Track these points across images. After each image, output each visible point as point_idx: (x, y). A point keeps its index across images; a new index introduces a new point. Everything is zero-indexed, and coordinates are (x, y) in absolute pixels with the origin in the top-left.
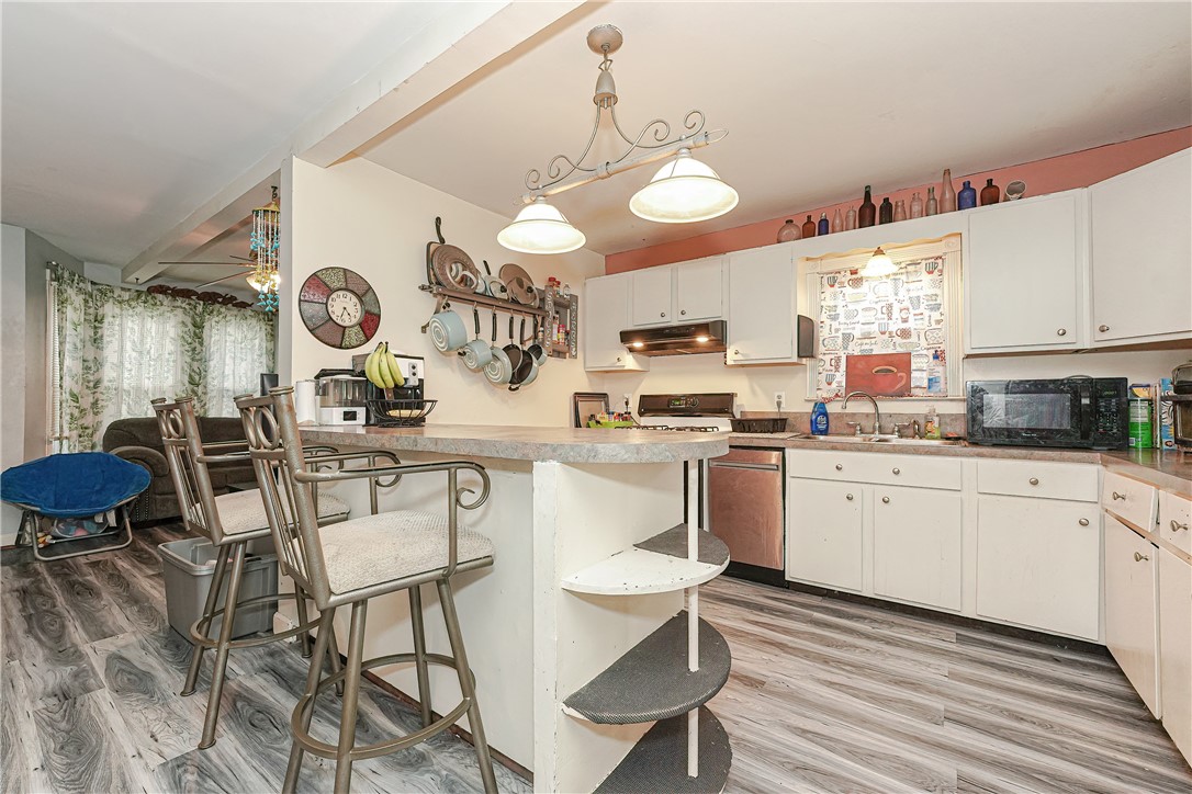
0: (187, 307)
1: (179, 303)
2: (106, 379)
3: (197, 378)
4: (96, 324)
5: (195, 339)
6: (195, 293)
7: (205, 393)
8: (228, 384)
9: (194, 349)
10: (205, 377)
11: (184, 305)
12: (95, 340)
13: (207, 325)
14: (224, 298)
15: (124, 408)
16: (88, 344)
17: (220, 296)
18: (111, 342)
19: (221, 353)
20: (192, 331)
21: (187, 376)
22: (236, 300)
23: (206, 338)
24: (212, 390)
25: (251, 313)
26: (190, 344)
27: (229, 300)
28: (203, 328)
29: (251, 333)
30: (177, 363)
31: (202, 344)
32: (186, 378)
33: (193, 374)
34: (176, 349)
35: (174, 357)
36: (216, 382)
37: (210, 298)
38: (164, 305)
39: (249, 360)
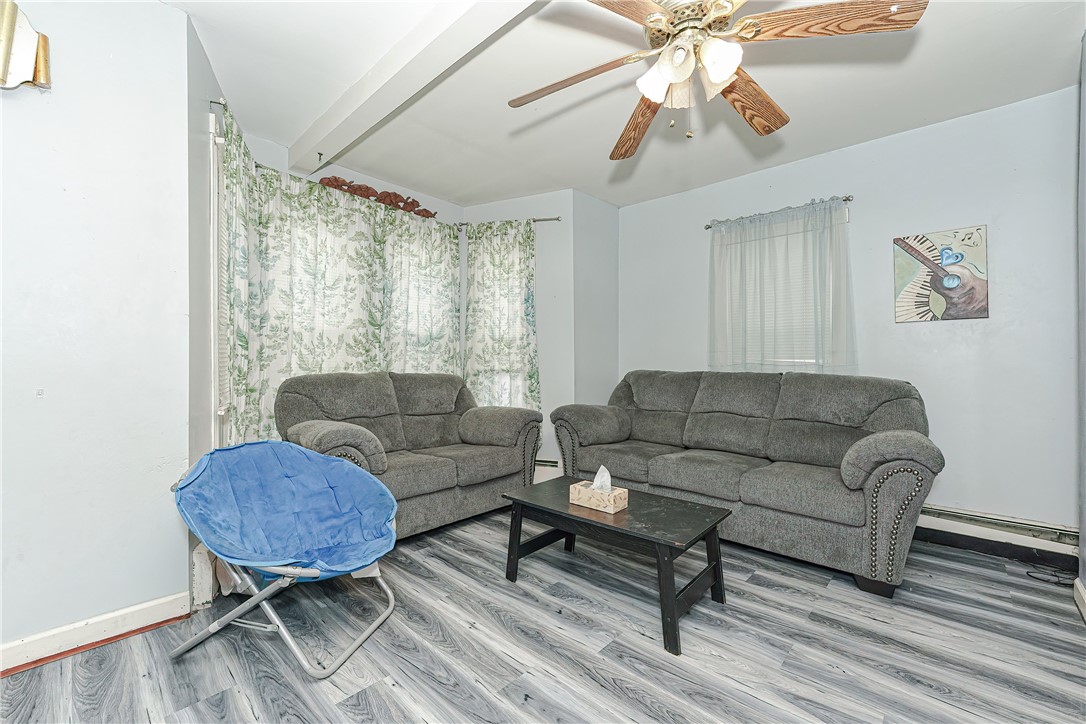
0: (366, 210)
1: (357, 205)
2: (273, 314)
3: (378, 315)
4: (260, 228)
5: (374, 257)
6: (374, 193)
7: (388, 339)
8: (412, 327)
9: (374, 274)
10: (389, 313)
11: (363, 208)
12: (261, 252)
13: (390, 239)
14: (406, 203)
15: (295, 359)
16: (253, 257)
17: (402, 200)
18: (278, 257)
19: (405, 281)
20: (372, 246)
21: (366, 313)
22: (419, 206)
23: (388, 258)
24: (395, 335)
25: (435, 225)
26: (370, 265)
27: (411, 206)
28: (384, 243)
29: (436, 254)
30: (355, 292)
31: (383, 266)
32: (364, 316)
33: (374, 310)
34: (355, 273)
35: (352, 284)
36: (399, 323)
37: (391, 200)
38: (341, 204)
39: (434, 293)
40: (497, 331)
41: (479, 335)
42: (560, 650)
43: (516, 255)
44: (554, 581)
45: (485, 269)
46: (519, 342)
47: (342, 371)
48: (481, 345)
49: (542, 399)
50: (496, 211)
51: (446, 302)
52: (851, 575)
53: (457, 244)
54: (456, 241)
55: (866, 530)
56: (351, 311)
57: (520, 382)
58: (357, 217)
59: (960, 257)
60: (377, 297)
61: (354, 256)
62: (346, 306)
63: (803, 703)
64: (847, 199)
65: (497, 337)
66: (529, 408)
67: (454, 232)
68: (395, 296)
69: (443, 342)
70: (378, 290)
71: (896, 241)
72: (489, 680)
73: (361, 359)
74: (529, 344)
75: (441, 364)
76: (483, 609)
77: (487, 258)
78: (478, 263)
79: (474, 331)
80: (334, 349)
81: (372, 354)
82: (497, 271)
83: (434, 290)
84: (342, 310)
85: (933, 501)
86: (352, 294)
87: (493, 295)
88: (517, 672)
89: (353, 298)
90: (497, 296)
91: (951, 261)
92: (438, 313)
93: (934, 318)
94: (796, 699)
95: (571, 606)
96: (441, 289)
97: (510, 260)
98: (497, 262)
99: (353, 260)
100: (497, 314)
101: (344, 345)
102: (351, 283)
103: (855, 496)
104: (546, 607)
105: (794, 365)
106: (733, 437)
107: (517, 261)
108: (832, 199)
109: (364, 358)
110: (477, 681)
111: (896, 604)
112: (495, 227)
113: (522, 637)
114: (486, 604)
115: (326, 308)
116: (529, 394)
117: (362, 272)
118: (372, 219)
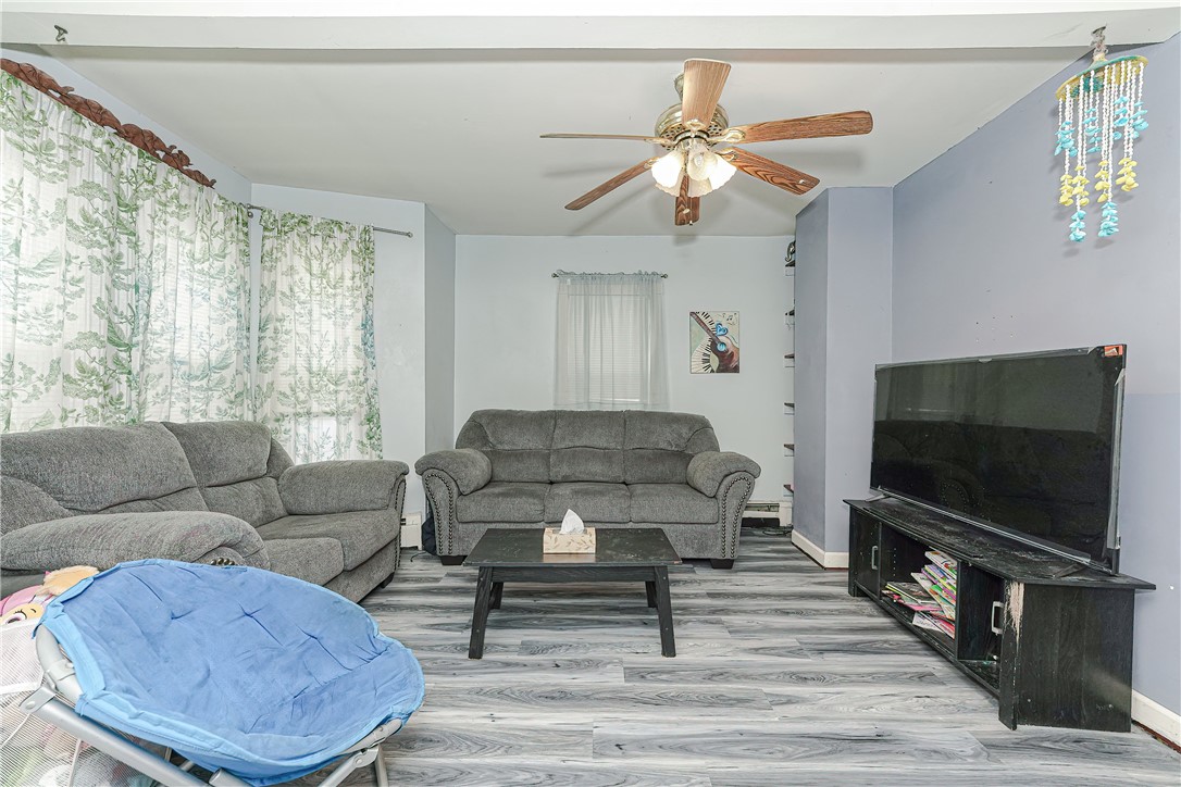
0: (105, 148)
1: (85, 134)
3: (125, 328)
5: (119, 231)
6: (114, 123)
7: (144, 368)
8: (181, 350)
9: (118, 260)
10: (145, 326)
11: (98, 142)
13: (147, 206)
14: (168, 153)
17: (162, 147)
19: (170, 278)
20: (115, 212)
21: (104, 322)
22: (188, 164)
23: (144, 237)
24: (157, 361)
25: (215, 199)
26: (112, 244)
27: (178, 161)
28: (136, 209)
29: (217, 243)
30: (82, 285)
31: (135, 246)
32: (100, 327)
33: (116, 319)
34: (82, 252)
35: (74, 272)
36: (162, 343)
37: (147, 143)
38: (51, 123)
39: (214, 301)
40: (315, 362)
41: (284, 364)
42: (597, 696)
43: (348, 267)
44: (519, 642)
45: (297, 277)
46: (351, 378)
47: (57, 426)
48: (291, 379)
49: (384, 447)
50: (316, 203)
51: (231, 316)
52: (708, 560)
53: (246, 234)
54: (245, 229)
55: (720, 525)
56: (73, 317)
57: (354, 429)
58: (83, 154)
59: (726, 331)
60: (123, 299)
61: (79, 222)
62: (63, 307)
63: (761, 651)
64: (664, 276)
65: (315, 369)
66: (367, 458)
67: (244, 214)
68: (156, 298)
69: (228, 373)
70: (127, 287)
71: (692, 314)
72: (573, 753)
73: (94, 402)
74: (367, 379)
75: (224, 406)
76: (481, 697)
77: (300, 264)
78: (282, 266)
79: (275, 359)
80: (39, 384)
81: (114, 392)
82: (315, 283)
83: (214, 294)
84: (57, 315)
85: (755, 498)
86: (75, 289)
87: (310, 313)
88: (588, 733)
89: (78, 295)
90: (316, 315)
91: (722, 333)
92: (220, 332)
93: (712, 371)
94: (756, 650)
95: (561, 656)
96: (226, 295)
97: (339, 272)
98: (316, 268)
99: (77, 228)
100: (316, 339)
101: (60, 377)
102: (72, 267)
103: (712, 503)
104: (539, 667)
105: (627, 404)
106: (596, 468)
107: (348, 275)
108: (653, 273)
109: (101, 399)
110: (564, 761)
111: (736, 571)
112: (312, 224)
113: (553, 703)
114: (479, 692)
115: (20, 308)
116: (365, 441)
117: (97, 252)
118: (115, 165)
